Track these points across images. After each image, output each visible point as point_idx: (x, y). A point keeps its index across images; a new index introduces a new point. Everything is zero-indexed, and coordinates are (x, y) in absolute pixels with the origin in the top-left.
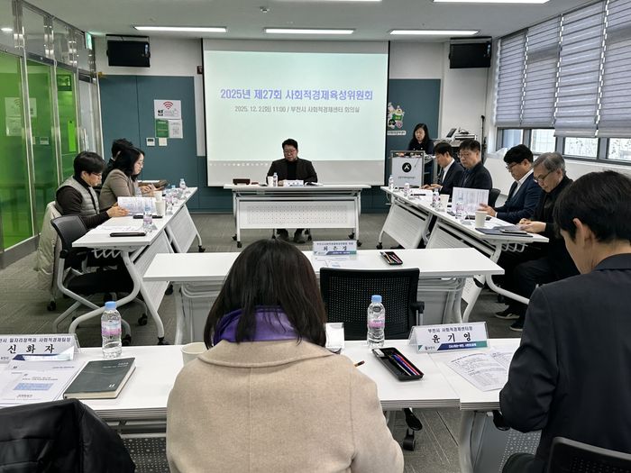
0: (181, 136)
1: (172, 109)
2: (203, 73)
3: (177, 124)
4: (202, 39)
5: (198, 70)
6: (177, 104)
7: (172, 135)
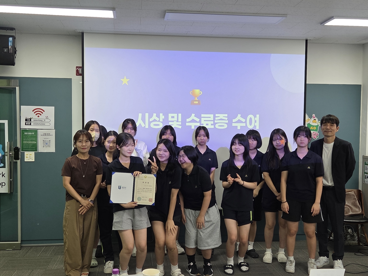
0: (52, 149)
1: (42, 117)
2: (82, 75)
3: (49, 135)
4: (83, 33)
5: (77, 71)
6: (49, 111)
7: (41, 149)
